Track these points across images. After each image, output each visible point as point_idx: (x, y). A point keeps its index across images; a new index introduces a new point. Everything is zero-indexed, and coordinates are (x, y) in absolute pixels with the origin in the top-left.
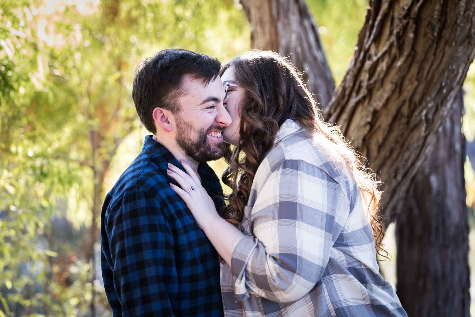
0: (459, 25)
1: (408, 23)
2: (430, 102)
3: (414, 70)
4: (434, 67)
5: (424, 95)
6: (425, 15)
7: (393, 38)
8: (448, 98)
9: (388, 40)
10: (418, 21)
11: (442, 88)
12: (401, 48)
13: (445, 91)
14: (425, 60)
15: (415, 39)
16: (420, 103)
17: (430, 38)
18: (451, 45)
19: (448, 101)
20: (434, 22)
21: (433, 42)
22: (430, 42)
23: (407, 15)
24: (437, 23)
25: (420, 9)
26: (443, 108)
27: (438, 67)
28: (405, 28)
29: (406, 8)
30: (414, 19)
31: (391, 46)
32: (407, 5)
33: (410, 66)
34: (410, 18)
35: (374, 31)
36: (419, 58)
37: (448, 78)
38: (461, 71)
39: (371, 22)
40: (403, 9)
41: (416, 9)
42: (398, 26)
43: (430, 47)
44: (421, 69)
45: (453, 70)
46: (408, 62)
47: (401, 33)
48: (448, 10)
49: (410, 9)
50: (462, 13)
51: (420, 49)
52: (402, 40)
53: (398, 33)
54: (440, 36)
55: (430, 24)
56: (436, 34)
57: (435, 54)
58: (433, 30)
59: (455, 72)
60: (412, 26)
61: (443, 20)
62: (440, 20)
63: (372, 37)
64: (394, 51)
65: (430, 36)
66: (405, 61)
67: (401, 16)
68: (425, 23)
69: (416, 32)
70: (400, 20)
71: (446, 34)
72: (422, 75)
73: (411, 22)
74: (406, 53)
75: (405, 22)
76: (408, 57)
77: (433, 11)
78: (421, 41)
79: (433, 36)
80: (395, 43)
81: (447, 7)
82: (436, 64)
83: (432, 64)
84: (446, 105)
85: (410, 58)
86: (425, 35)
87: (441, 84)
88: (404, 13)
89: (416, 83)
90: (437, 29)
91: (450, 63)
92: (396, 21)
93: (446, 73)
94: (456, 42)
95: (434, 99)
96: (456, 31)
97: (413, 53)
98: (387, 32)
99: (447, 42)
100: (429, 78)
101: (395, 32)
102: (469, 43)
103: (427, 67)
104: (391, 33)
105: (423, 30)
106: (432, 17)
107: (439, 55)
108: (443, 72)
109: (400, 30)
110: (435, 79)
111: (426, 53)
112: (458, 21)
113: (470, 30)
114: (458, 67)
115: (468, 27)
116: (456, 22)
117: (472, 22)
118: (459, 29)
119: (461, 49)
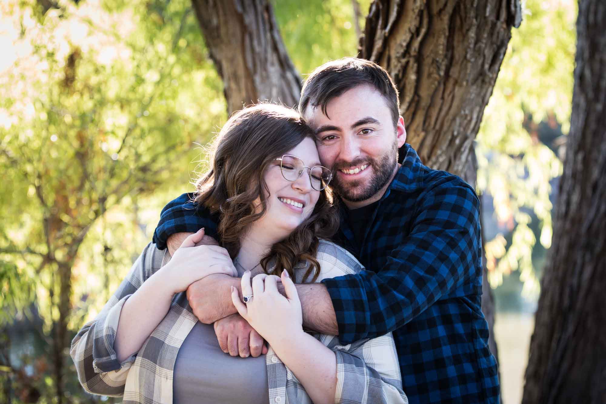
0: (469, 61)
1: (408, 63)
2: (440, 155)
3: (419, 119)
4: (443, 113)
5: (433, 148)
6: (428, 51)
8: (462, 149)
10: (419, 59)
11: (453, 138)
13: (457, 141)
14: (431, 106)
15: (418, 81)
16: (429, 157)
17: (435, 79)
18: (461, 86)
19: (462, 153)
20: (440, 59)
21: (439, 83)
22: (436, 83)
23: (406, 53)
24: (443, 60)
25: (422, 44)
26: (457, 162)
27: (447, 113)
28: (405, 69)
29: (404, 44)
30: (415, 56)
32: (405, 41)
33: (414, 115)
34: (410, 56)
36: (424, 103)
37: (460, 125)
38: (475, 116)
40: (401, 46)
41: (416, 44)
42: (396, 66)
43: (436, 90)
44: (427, 117)
45: (466, 116)
46: (412, 109)
47: (400, 75)
48: (455, 43)
49: (409, 45)
50: (472, 46)
51: (425, 93)
52: (402, 83)
53: (397, 75)
54: (447, 75)
55: (434, 61)
56: (442, 73)
57: (443, 98)
58: (439, 68)
59: (469, 118)
60: (413, 66)
61: (449, 56)
62: (446, 56)
65: (435, 76)
66: (408, 109)
67: (398, 55)
68: (428, 61)
69: (419, 73)
70: (398, 59)
71: (455, 72)
72: (429, 124)
73: (412, 61)
74: (408, 99)
75: (404, 61)
77: (437, 46)
78: (425, 82)
79: (439, 75)
81: (453, 40)
82: (445, 109)
83: (440, 110)
84: (460, 158)
85: (414, 105)
86: (429, 75)
87: (453, 133)
88: (402, 51)
89: (422, 134)
90: (443, 67)
91: (461, 108)
92: (394, 62)
93: (458, 120)
94: (467, 81)
95: (446, 152)
96: (466, 68)
97: (416, 98)
99: (456, 82)
100: (438, 127)
102: (483, 81)
103: (434, 113)
105: (426, 70)
106: (437, 53)
107: (448, 98)
108: (454, 119)
109: (399, 71)
110: (445, 128)
111: (433, 97)
112: (468, 56)
113: (483, 65)
114: (472, 112)
115: (480, 62)
116: (465, 57)
117: (484, 56)
118: (469, 65)
119: (474, 90)
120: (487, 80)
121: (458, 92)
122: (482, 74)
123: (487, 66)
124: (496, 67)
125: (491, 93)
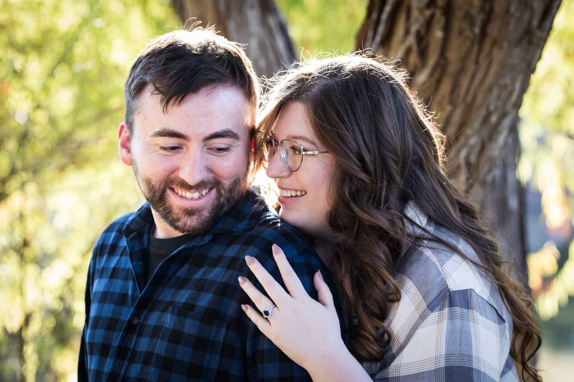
0: (512, 16)
1: (432, 16)
2: (471, 136)
3: (445, 88)
4: (476, 82)
5: (462, 125)
7: (411, 40)
8: (501, 127)
9: (403, 42)
10: (448, 10)
11: (489, 114)
12: (423, 54)
13: (494, 119)
14: (461, 71)
15: (446, 40)
16: (457, 137)
17: (468, 37)
18: (501, 47)
19: (498, 134)
20: (474, 12)
21: (473, 43)
22: (469, 43)
23: (431, 2)
24: (479, 14)
26: (493, 145)
27: (482, 82)
28: (429, 24)
30: (442, 8)
31: (408, 52)
33: (438, 83)
34: (436, 7)
35: (381, 29)
36: (453, 68)
37: (499, 98)
38: (518, 86)
39: (375, 16)
42: (417, 20)
43: (468, 53)
44: (455, 86)
45: (506, 86)
46: (436, 75)
47: (423, 31)
51: (453, 55)
52: (424, 43)
53: (418, 32)
54: (483, 34)
55: (468, 15)
56: (477, 30)
57: (477, 63)
58: (472, 24)
59: (510, 88)
60: (439, 20)
61: (487, 7)
62: (482, 9)
63: (378, 38)
64: (414, 58)
65: (468, 33)
66: (431, 75)
67: (421, 5)
68: (459, 14)
69: (447, 29)
70: (421, 11)
71: (493, 29)
72: (458, 95)
73: (438, 13)
74: (432, 61)
75: (428, 13)
76: (435, 68)
78: (455, 42)
79: (473, 33)
80: (415, 48)
82: (479, 76)
83: (473, 77)
84: (496, 141)
85: (439, 70)
86: (461, 32)
87: (488, 106)
89: (448, 108)
90: (478, 23)
92: (415, 13)
93: (495, 92)
94: (509, 41)
95: (478, 132)
96: (508, 25)
97: (442, 62)
98: (400, 30)
99: (495, 43)
100: (469, 99)
101: (414, 28)
102: (530, 43)
103: (465, 82)
104: (407, 32)
105: (456, 25)
106: (471, 4)
107: (483, 62)
109: (421, 26)
110: (479, 100)
111: (464, 60)
112: (512, 9)
113: (530, 22)
114: (513, 80)
115: (527, 17)
116: (507, 11)
117: (532, 10)
118: (513, 21)
119: (517, 52)
120: (535, 40)
121: (498, 55)
122: (528, 33)
123: (535, 23)
124: (547, 24)
125: (540, 58)
